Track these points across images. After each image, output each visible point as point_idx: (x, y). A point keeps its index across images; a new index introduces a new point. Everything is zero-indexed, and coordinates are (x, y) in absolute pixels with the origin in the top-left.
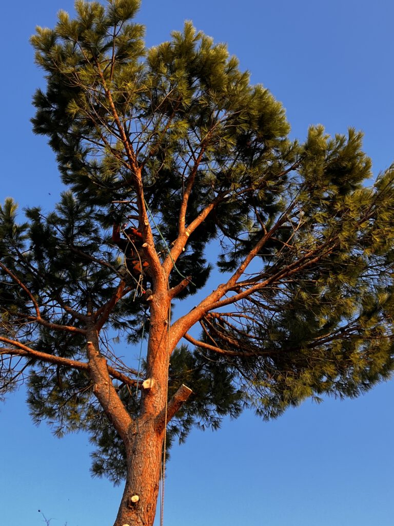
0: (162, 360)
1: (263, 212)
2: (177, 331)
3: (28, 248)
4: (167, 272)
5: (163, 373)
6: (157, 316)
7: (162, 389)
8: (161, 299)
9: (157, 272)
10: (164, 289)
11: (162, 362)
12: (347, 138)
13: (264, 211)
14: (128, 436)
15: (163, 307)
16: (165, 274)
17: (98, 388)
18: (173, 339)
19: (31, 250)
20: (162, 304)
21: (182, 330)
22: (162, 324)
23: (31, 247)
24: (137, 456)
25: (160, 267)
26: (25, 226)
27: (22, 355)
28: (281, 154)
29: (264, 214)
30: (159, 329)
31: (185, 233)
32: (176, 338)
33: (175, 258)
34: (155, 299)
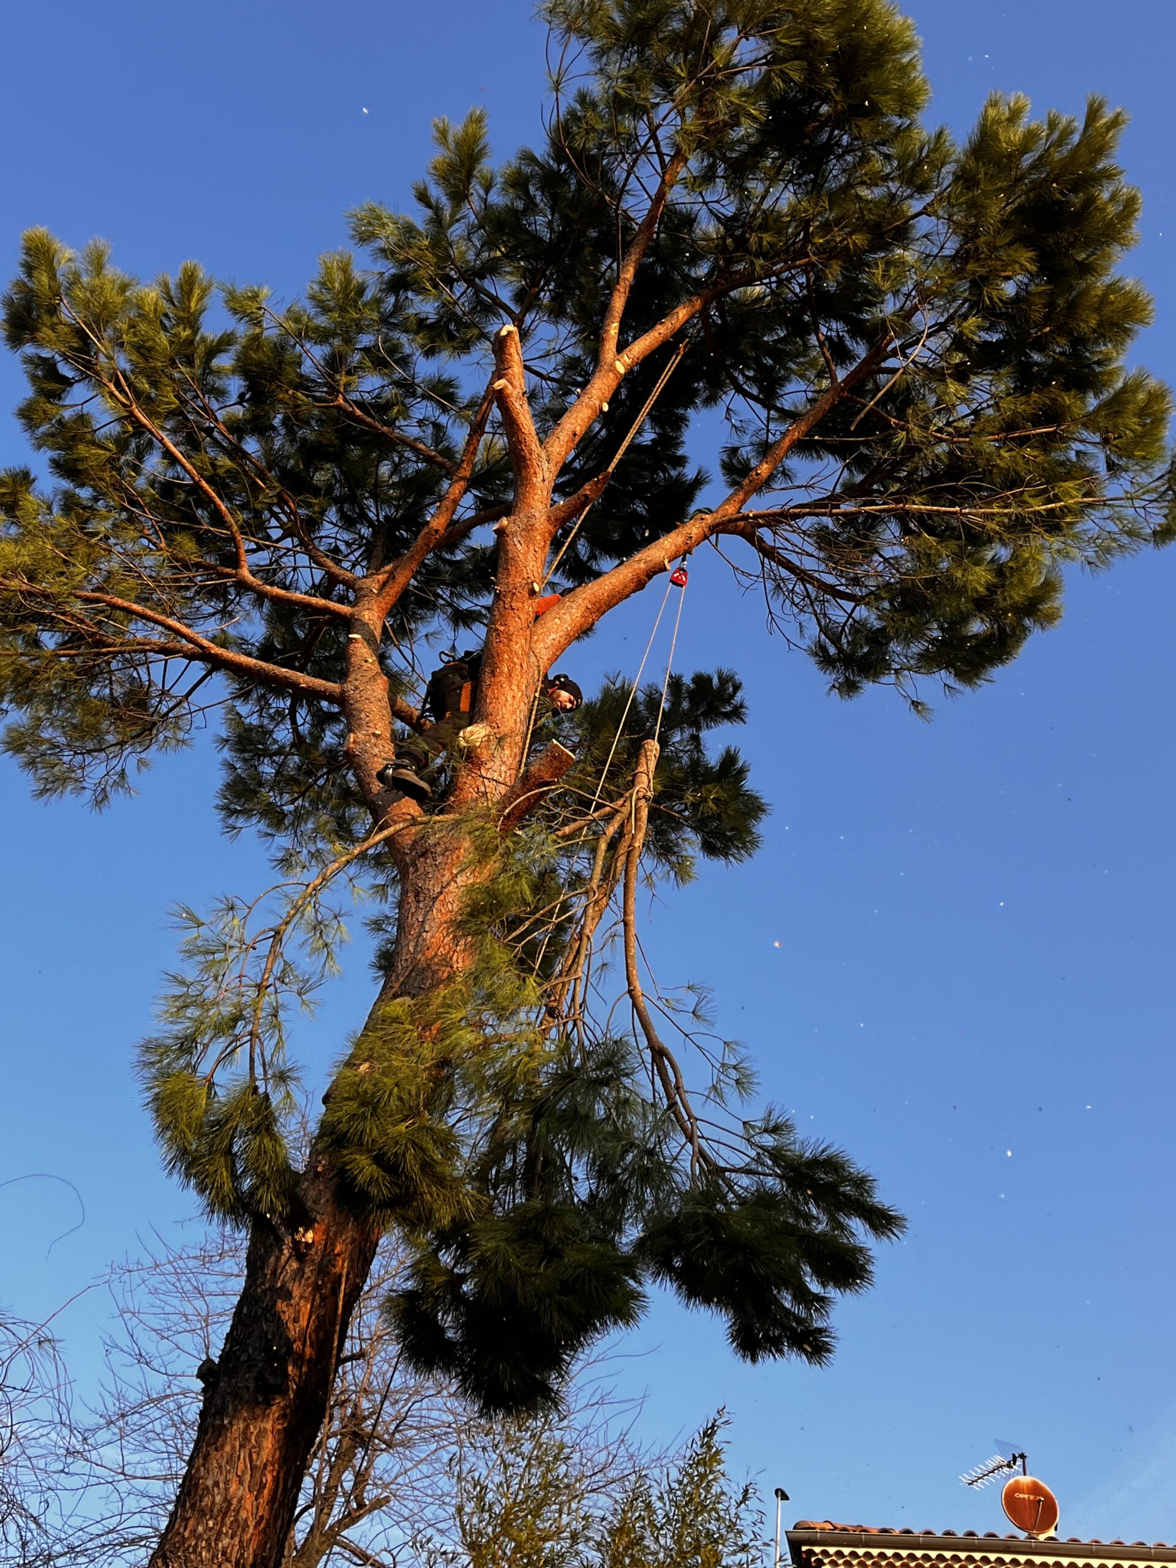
0: (515, 682)
1: (847, 336)
2: (567, 617)
3: (234, 398)
4: (553, 462)
5: (514, 713)
6: (513, 570)
7: (507, 752)
8: (529, 529)
9: (524, 457)
10: (539, 504)
11: (514, 687)
12: (1079, 125)
13: (848, 332)
14: (408, 859)
15: (532, 548)
16: (545, 465)
17: (355, 742)
18: (553, 636)
19: (240, 403)
20: (529, 540)
21: (582, 616)
22: (525, 593)
23: (241, 396)
24: (421, 905)
25: (534, 445)
26: (226, 341)
27: (191, 657)
28: (895, 163)
29: (848, 342)
30: (514, 605)
31: (612, 365)
32: (561, 633)
33: (578, 428)
34: (513, 528)
